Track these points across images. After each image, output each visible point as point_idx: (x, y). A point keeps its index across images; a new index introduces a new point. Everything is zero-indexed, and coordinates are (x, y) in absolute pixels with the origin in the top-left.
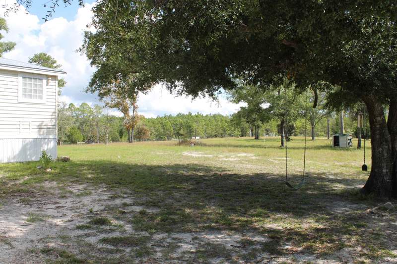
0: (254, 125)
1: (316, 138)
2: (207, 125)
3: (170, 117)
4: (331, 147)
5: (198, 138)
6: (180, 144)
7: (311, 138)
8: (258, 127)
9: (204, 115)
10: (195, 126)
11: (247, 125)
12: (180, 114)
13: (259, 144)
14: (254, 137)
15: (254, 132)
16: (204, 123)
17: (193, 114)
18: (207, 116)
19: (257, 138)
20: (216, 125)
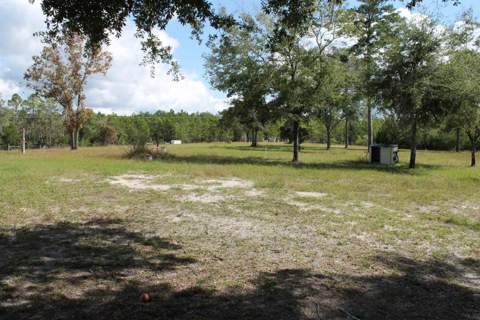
0: (251, 127)
1: (332, 146)
2: (192, 126)
3: (147, 115)
4: (367, 163)
5: (177, 142)
6: (130, 156)
7: (326, 145)
8: (257, 129)
9: (190, 113)
10: (177, 126)
11: (241, 127)
12: (159, 111)
13: (259, 156)
14: (250, 143)
15: (251, 135)
16: (188, 123)
17: (176, 112)
18: (193, 115)
19: (254, 145)
20: (204, 126)
